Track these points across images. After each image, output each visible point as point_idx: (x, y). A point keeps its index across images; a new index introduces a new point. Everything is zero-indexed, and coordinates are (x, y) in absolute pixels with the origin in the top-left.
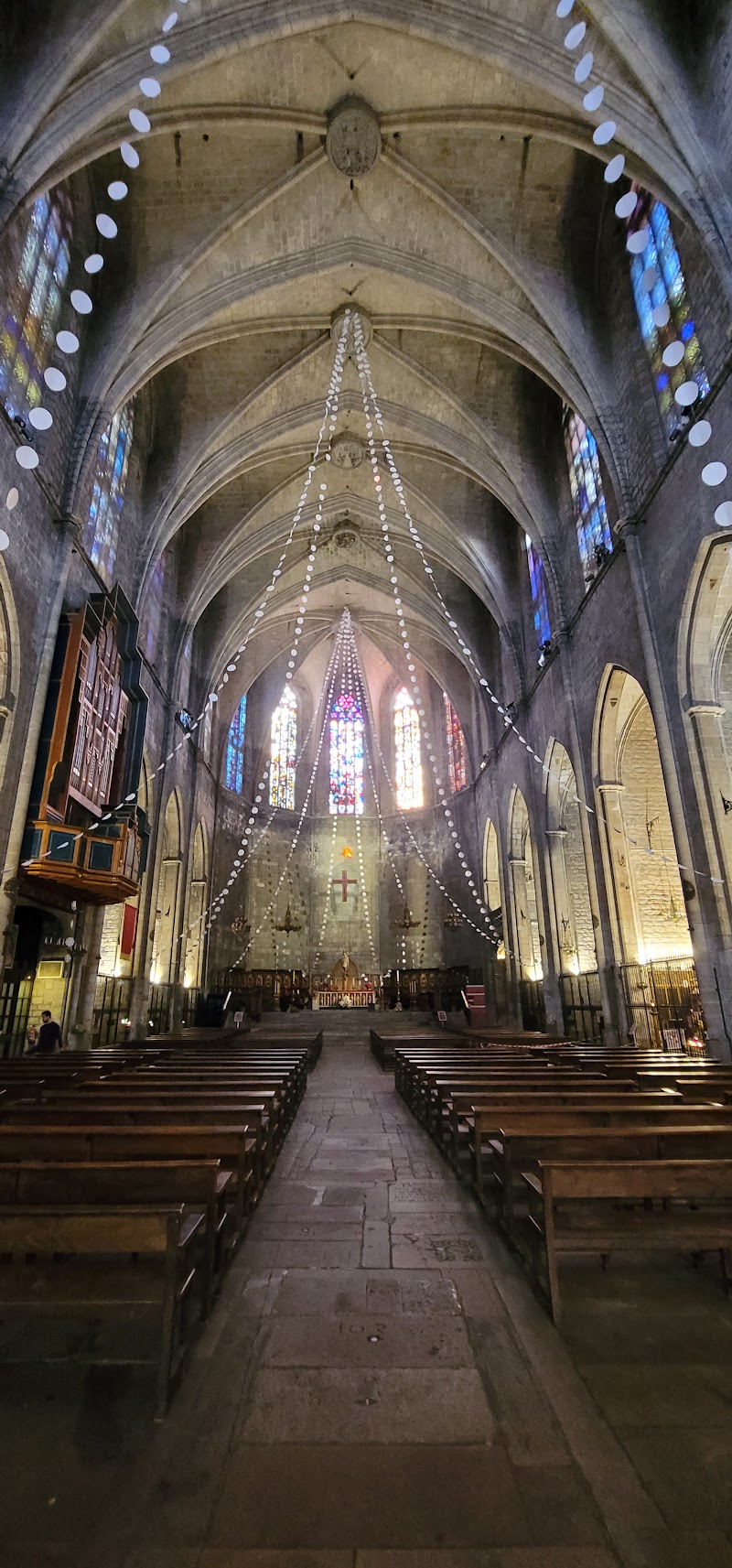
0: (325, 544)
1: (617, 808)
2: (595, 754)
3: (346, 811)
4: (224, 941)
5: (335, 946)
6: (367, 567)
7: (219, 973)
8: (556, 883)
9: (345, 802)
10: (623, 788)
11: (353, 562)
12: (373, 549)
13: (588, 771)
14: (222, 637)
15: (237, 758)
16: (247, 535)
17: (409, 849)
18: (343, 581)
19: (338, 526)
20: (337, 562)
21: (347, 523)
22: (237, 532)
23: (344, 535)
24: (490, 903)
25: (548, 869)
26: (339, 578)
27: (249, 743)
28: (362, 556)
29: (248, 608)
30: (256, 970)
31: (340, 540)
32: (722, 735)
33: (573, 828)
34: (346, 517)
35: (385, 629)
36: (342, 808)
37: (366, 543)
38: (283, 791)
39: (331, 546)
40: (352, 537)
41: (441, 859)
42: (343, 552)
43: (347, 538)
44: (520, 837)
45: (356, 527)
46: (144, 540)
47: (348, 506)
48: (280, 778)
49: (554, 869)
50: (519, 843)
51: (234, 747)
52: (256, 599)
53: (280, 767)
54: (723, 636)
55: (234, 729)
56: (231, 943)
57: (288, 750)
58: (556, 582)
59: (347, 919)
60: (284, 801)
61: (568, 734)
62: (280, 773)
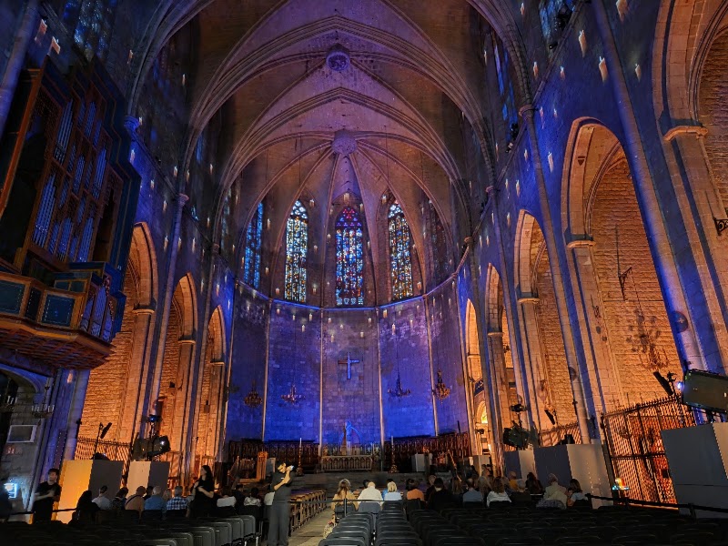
0: (321, 67)
1: (588, 262)
2: (564, 213)
3: (350, 302)
4: (241, 415)
5: (341, 418)
6: (358, 89)
7: (236, 443)
8: (531, 347)
9: (349, 296)
10: (593, 243)
11: (346, 85)
12: (362, 70)
13: (558, 231)
14: (232, 150)
15: (254, 259)
16: (248, 52)
17: (403, 332)
18: (338, 101)
19: (330, 49)
20: (333, 85)
21: (338, 47)
22: (237, 48)
23: (336, 58)
24: (474, 374)
25: (523, 333)
26: (335, 99)
27: (265, 246)
28: (353, 78)
29: (255, 125)
30: (272, 441)
31: (333, 62)
32: (706, 156)
33: (545, 295)
34: (337, 42)
35: (377, 146)
36: (346, 301)
37: (356, 66)
38: (296, 287)
39: (326, 69)
40: (342, 58)
41: (430, 340)
42: (336, 75)
43: (338, 61)
44: (496, 311)
45: (345, 50)
46: (140, 38)
47: (335, 27)
48: (293, 277)
49: (529, 334)
50: (496, 316)
51: (252, 249)
52: (262, 116)
53: (294, 267)
54: (699, 56)
55: (252, 234)
56: (249, 416)
57: (300, 254)
58: (521, 64)
59: (351, 393)
60: (297, 295)
61: (537, 202)
62: (293, 272)
